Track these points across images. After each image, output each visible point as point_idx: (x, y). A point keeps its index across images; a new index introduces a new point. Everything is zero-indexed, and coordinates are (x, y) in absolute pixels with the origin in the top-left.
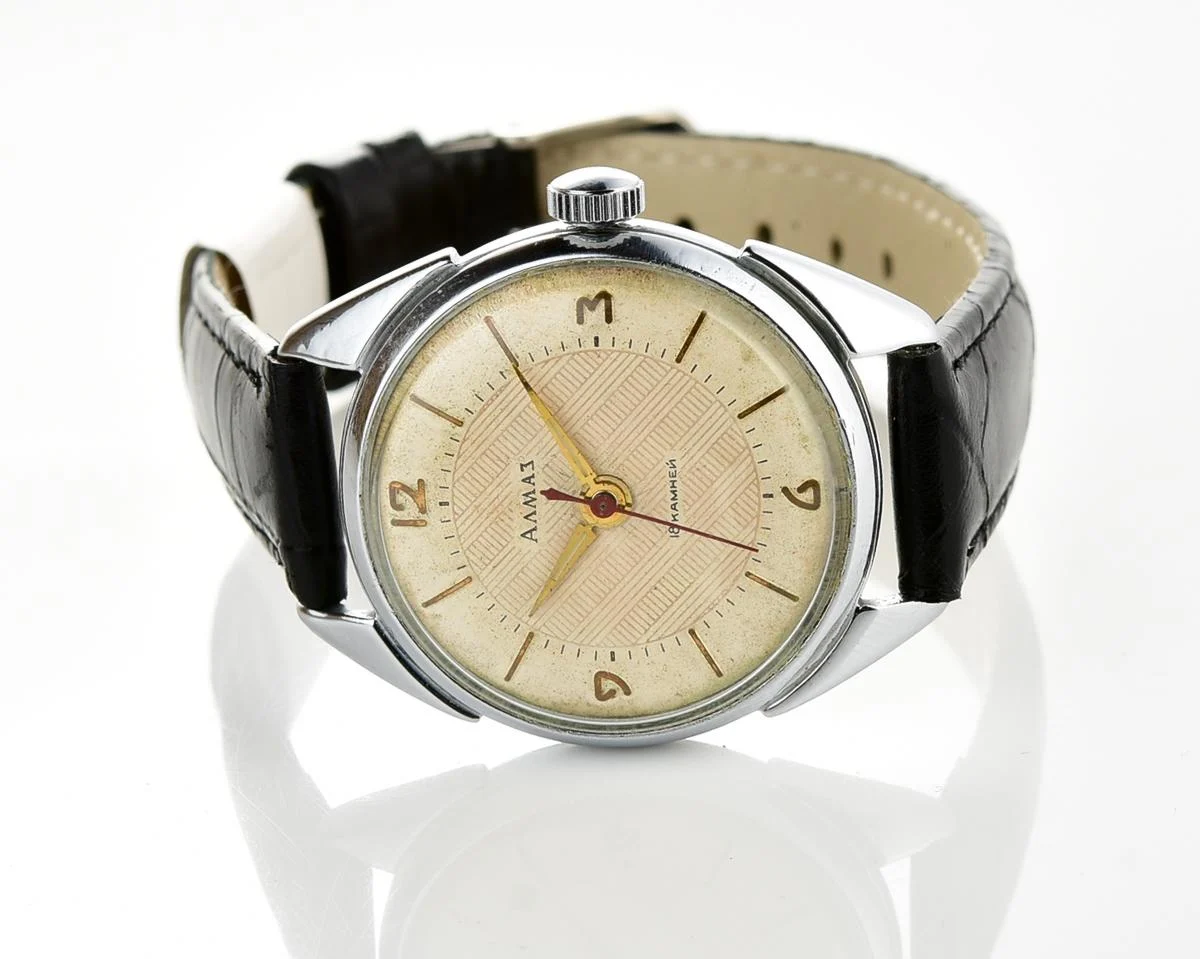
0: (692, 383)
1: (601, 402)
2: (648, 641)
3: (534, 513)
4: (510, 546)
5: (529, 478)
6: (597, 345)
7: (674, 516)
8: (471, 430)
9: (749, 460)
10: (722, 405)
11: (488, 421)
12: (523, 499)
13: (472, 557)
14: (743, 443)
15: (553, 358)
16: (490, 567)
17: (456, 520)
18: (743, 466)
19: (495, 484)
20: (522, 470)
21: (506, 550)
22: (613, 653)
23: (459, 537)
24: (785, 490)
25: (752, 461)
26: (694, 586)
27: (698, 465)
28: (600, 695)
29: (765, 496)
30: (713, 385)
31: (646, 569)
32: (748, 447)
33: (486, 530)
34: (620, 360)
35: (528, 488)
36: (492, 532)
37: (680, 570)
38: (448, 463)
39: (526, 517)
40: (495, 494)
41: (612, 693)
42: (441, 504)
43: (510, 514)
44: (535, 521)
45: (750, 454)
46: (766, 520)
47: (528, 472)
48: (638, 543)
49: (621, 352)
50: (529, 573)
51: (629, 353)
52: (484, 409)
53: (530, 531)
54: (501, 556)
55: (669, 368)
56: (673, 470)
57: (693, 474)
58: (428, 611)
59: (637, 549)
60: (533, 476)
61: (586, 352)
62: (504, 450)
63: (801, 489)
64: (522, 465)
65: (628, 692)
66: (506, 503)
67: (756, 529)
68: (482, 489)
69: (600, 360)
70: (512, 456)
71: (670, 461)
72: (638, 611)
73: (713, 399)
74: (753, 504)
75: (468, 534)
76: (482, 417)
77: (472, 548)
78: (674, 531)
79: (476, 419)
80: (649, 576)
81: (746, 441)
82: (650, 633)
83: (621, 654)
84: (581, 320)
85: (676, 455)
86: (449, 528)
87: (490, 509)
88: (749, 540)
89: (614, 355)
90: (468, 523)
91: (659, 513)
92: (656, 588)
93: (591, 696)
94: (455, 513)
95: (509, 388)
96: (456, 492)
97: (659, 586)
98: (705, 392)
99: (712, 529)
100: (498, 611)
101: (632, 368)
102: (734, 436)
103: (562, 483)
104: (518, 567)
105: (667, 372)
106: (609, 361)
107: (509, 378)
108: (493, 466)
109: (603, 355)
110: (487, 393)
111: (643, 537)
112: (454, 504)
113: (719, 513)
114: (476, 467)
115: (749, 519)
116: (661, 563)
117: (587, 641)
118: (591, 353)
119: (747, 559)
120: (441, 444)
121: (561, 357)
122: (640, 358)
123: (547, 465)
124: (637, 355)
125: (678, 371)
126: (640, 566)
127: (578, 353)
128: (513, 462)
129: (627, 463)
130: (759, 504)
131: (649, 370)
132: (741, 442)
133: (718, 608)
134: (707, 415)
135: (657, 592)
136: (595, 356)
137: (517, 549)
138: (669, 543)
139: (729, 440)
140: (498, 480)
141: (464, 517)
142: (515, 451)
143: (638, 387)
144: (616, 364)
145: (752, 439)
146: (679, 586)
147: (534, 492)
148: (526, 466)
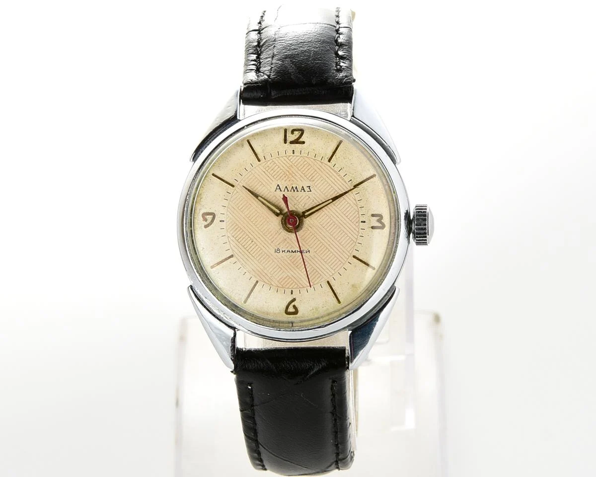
0: (344, 262)
1: (337, 222)
2: (228, 237)
3: (288, 191)
4: (273, 179)
5: (304, 189)
6: (362, 222)
7: (284, 251)
8: (326, 166)
9: (308, 284)
10: (333, 274)
11: (329, 173)
12: (294, 186)
13: (269, 162)
14: (315, 283)
15: (356, 203)
16: (264, 170)
17: (286, 157)
18: (306, 283)
19: (302, 174)
20: (307, 187)
22: (223, 221)
23: (278, 158)
24: (294, 300)
25: (307, 286)
26: (253, 258)
27: (307, 263)
28: (205, 215)
29: (292, 291)
30: (342, 271)
31: (261, 238)
33: (281, 169)
34: (355, 231)
36: (280, 172)
37: (260, 252)
38: (312, 155)
39: (286, 187)
40: (298, 175)
41: (206, 220)
42: (293, 151)
43: (288, 180)
44: (285, 191)
45: (311, 286)
46: (281, 291)
47: (307, 189)
48: (273, 235)
49: (358, 232)
50: (261, 187)
51: (358, 236)
52: (335, 171)
53: (280, 189)
54: (269, 176)
55: (350, 252)
56: (305, 252)
58: (245, 142)
59: (270, 234)
60: (304, 191)
61: (359, 217)
62: (317, 179)
63: (294, 306)
64: (309, 187)
65: (206, 226)
67: (277, 286)
68: (300, 169)
69: (355, 223)
70: (314, 182)
71: (309, 251)
72: (242, 233)
73: (336, 271)
74: (288, 285)
75: (280, 161)
76: (331, 171)
77: (273, 163)
78: (278, 251)
79: (331, 168)
80: (258, 239)
81: (317, 284)
82: (232, 238)
83: (223, 225)
84: (373, 215)
85: (312, 254)
86: (282, 153)
87: (290, 172)
88: (273, 283)
89: (357, 229)
90: (284, 162)
91: (286, 245)
92: (252, 241)
93: (204, 211)
94: (289, 156)
95: (344, 183)
96: (298, 157)
97: (253, 243)
98: (339, 267)
99: (278, 267)
100: (244, 173)
101: (352, 237)
102: (319, 279)
103: (301, 203)
104: (264, 183)
105: (349, 252)
106: (354, 227)
107: (349, 183)
108: (310, 174)
109: (357, 224)
110: (342, 174)
111: (275, 237)
112: (293, 156)
113: (285, 270)
114: (310, 167)
115: (282, 284)
116: (264, 245)
117: (229, 210)
118: (358, 219)
119: (264, 281)
120: (320, 153)
121: (357, 206)
122: (355, 240)
123: (309, 197)
124: (357, 239)
125: (349, 256)
126: (263, 235)
127: (358, 214)
128: (311, 183)
129: (309, 232)
130: (288, 288)
131: (350, 244)
132: (317, 282)
133: (242, 268)
134: (329, 268)
135: (250, 242)
136: (357, 221)
137: (272, 182)
138: (272, 248)
139: (317, 276)
140: (303, 176)
141: (287, 160)
142: (316, 184)
143: (343, 238)
144: (353, 230)
145: (318, 287)
146: (253, 251)
147: (297, 191)
148: (309, 188)
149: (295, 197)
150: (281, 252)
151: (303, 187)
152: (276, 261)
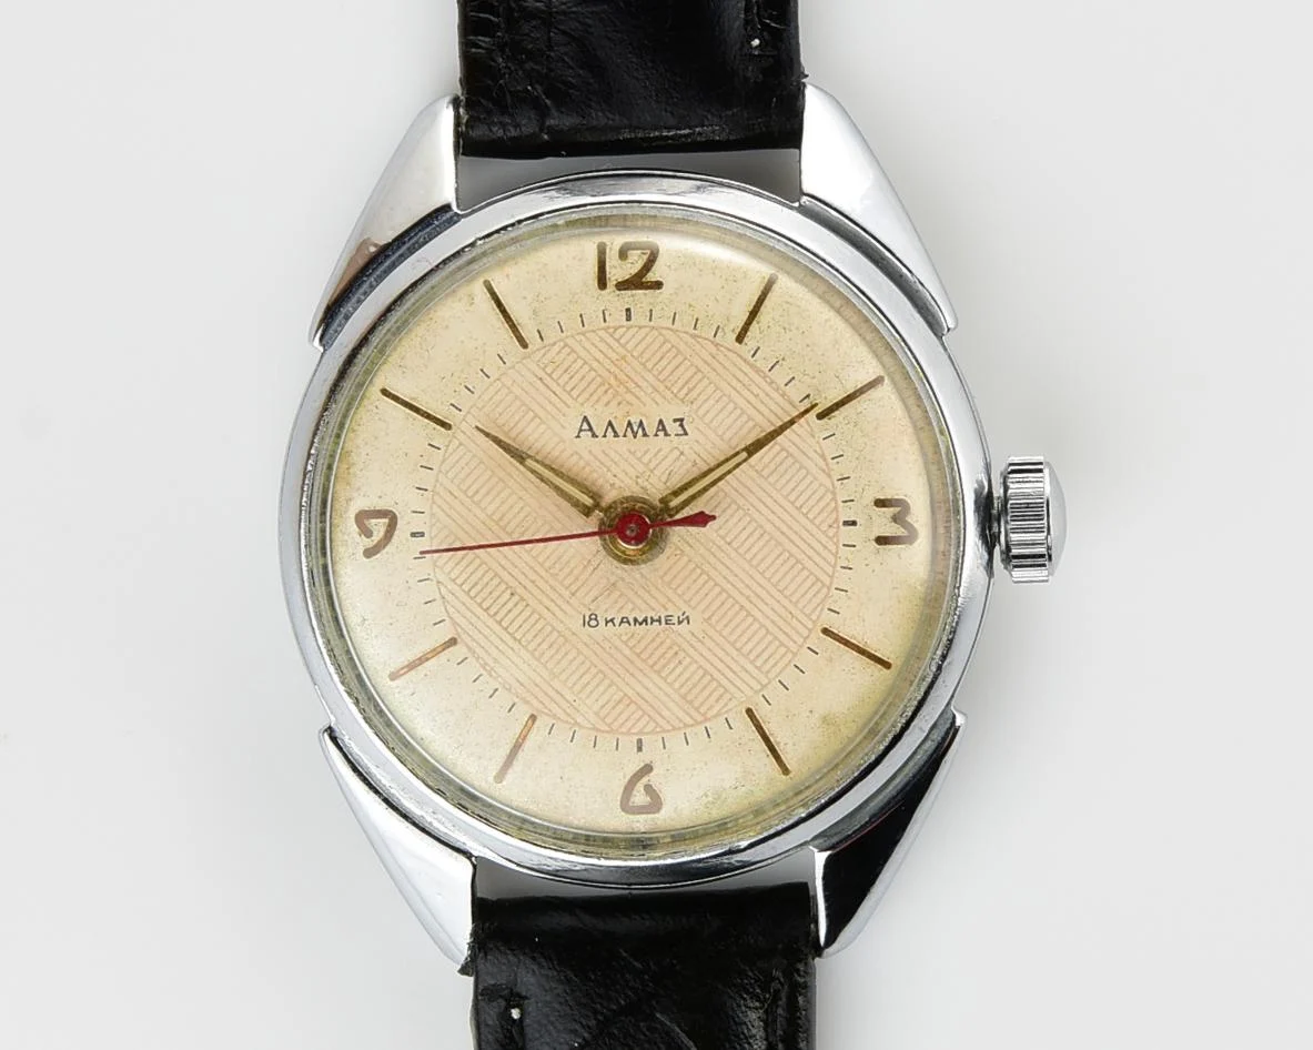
0: (794, 648)
1: (768, 527)
2: (438, 582)
3: (616, 435)
4: (569, 401)
5: (664, 429)
6: (846, 523)
7: (612, 620)
8: (730, 354)
9: (689, 721)
10: (764, 687)
11: (741, 376)
12: (635, 420)
13: (556, 348)
14: (710, 714)
15: (827, 465)
16: (541, 374)
17: (606, 329)
18: (681, 714)
19: (656, 383)
20: (675, 421)
21: (565, 397)
22: (422, 534)
23: (583, 334)
24: (647, 769)
25: (686, 726)
26: (516, 646)
27: (682, 655)
28: (362, 518)
29: (640, 741)
30: (790, 676)
31: (541, 583)
32: (706, 720)
33: (592, 369)
34: (825, 553)
35: (651, 428)
36: (588, 379)
37: (539, 626)
38: (685, 322)
39: (610, 424)
40: (644, 384)
41: (368, 533)
42: (628, 310)
43: (614, 403)
44: (605, 436)
45: (698, 723)
46: (606, 742)
47: (673, 428)
48: (576, 572)
49: (836, 555)
50: (533, 425)
51: (834, 567)
52: (758, 371)
53: (591, 429)
54: (558, 390)
55: (814, 617)
56: (675, 620)
57: (670, 648)
58: (478, 288)
59: (567, 570)
60: (666, 434)
61: (836, 508)
62: (703, 397)
63: (649, 789)
64: (682, 420)
65: (369, 553)
66: (629, 397)
67: (594, 728)
68: (649, 366)
69: (824, 527)
70: (695, 407)
71: (687, 617)
72: (482, 571)
73: (771, 675)
74: (629, 724)
75: (587, 346)
76: (747, 369)
77: (567, 350)
78: (591, 620)
79: (745, 361)
80: (529, 586)
81: (714, 717)
82: (451, 586)
83: (422, 546)
84: (879, 503)
85: (696, 625)
86: (595, 321)
87: (621, 377)
88: (579, 719)
89: (831, 546)
90: (602, 346)
91: (616, 603)
92: (512, 595)
93: (361, 505)
94: (616, 329)
95: (787, 407)
96: (644, 331)
97: (516, 598)
98: (781, 665)
99: (594, 670)
100: (480, 384)
101: (817, 569)
102: (722, 703)
103: (657, 472)
104: (543, 414)
105: (808, 616)
106: (824, 540)
108: (681, 382)
109: (832, 532)
110: (780, 376)
111: (583, 577)
112: (628, 328)
113: (616, 679)
114: (680, 358)
115: (608, 720)
116: (548, 603)
117: (439, 501)
118: (834, 516)
119: (554, 716)
120: (710, 313)
121: (829, 476)
122: (827, 581)
123: (682, 453)
124: (831, 577)
125: (810, 630)
126: (543, 574)
127: (834, 499)
128: (687, 409)
129: (685, 559)
130: (628, 733)
131: (812, 592)
132: (715, 711)
133: (486, 677)
134: (749, 667)
135: (507, 595)
136: (830, 521)
137: (565, 409)
138: (574, 613)
139: (716, 695)
140: (662, 388)
141: (610, 340)
142: (701, 412)
143: (790, 576)
144: (820, 549)
145: (717, 726)
146: (516, 624)
147: (645, 435)
148: (681, 425)
149: (639, 455)
150: (602, 623)
152: (585, 651)
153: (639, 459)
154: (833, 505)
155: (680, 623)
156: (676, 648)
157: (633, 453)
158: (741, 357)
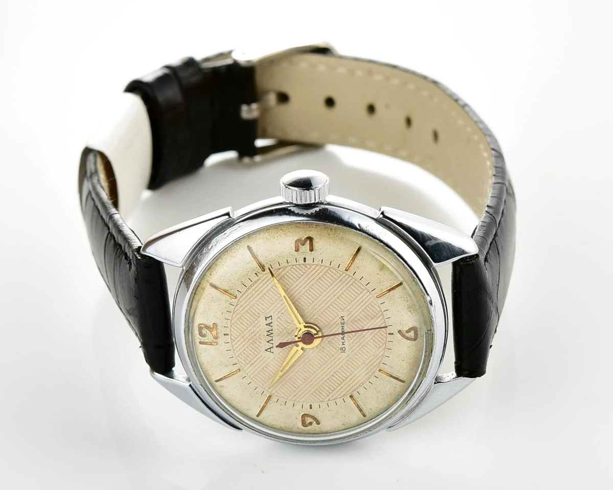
0: (353, 280)
1: (307, 288)
2: (329, 400)
3: (272, 340)
4: (259, 356)
5: (270, 324)
6: (305, 261)
7: (343, 343)
8: (240, 300)
9: (381, 317)
10: (368, 291)
11: (249, 297)
12: (266, 333)
13: (240, 359)
14: (379, 310)
15: (283, 268)
16: (249, 365)
17: (232, 342)
18: (379, 320)
19: (252, 326)
20: (266, 320)
21: (257, 357)
22: (311, 405)
23: (234, 350)
24: (400, 332)
25: (383, 318)
26: (353, 375)
27: (356, 319)
28: (304, 424)
29: (389, 334)
30: (364, 282)
31: (328, 367)
32: (381, 311)
33: (247, 347)
34: (316, 269)
35: (269, 328)
36: (251, 349)
37: (345, 368)
38: (229, 316)
39: (268, 342)
40: (252, 330)
41: (311, 424)
42: (224, 335)
43: (260, 341)
44: (273, 344)
45: (382, 314)
46: (389, 345)
47: (269, 321)
48: (325, 355)
49: (317, 265)
50: (269, 368)
51: (321, 266)
52: (246, 291)
53: (270, 348)
54: (255, 359)
55: (341, 273)
56: (343, 321)
57: (353, 323)
58: (217, 384)
59: (324, 357)
60: (271, 323)
61: (299, 265)
62: (257, 310)
63: (408, 331)
64: (266, 318)
65: (318, 423)
66: (257, 335)
67: (384, 349)
68: (245, 328)
69: (306, 269)
70: (261, 313)
71: (342, 317)
72: (324, 386)
73: (364, 288)
74: (383, 338)
75: (238, 349)
76: (246, 295)
77: (240, 355)
78: (343, 350)
79: (243, 295)
80: (330, 370)
81: (380, 308)
82: (330, 396)
83: (315, 406)
84: (297, 250)
85: (344, 314)
86: (229, 346)
87: (249, 338)
88: (381, 354)
89: (314, 267)
90: (238, 344)
91: (336, 341)
92: (333, 376)
93: (300, 424)
94: (232, 339)
95: (260, 281)
96: (232, 329)
97: (335, 375)
98: (360, 285)
99: (362, 349)
100: (253, 385)
101: (323, 273)
102: (374, 305)
103: (286, 326)
104: (264, 365)
105: (341, 275)
106: (311, 269)
107: (260, 276)
108: (251, 317)
109: (308, 266)
110: (249, 283)
111: (327, 352)
112: (231, 335)
113: (366, 341)
114: (242, 318)
115: (381, 345)
116: (336, 364)
117: (298, 400)
118: (302, 265)
119: (379, 363)
120: (225, 306)
121: (287, 267)
122: (327, 268)
123: (279, 318)
124: (326, 267)
125: (346, 275)
126: (325, 365)
127: (295, 265)
128: (261, 316)
129: (319, 317)
130: (386, 338)
131: (332, 274)
132: (378, 308)
133: (364, 385)
134: (361, 296)
135: (334, 378)
136: (304, 267)
137: (263, 357)
138: (340, 355)
139: (371, 307)
140: (254, 324)
141: (236, 341)
142: (263, 311)
143: (326, 282)
144: (314, 271)
145: (383, 307)
146: (345, 375)
147: (272, 330)
148: (268, 318)
149: (279, 333)
150: (344, 346)
151: (266, 325)
152: (355, 351)
153: (281, 332)
154: (297, 266)
155: (343, 320)
156: (353, 321)
157: (279, 334)
158: (241, 297)
